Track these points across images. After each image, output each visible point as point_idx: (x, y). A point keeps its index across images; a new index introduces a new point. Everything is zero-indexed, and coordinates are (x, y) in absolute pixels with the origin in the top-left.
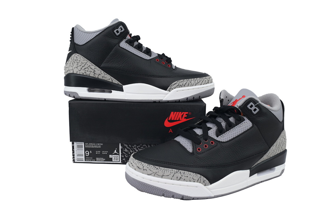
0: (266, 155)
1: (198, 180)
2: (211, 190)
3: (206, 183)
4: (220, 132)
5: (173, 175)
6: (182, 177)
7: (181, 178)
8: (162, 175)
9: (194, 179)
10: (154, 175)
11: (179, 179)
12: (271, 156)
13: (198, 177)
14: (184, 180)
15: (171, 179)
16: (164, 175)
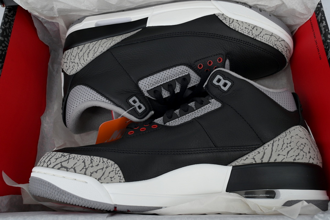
0: (116, 42)
1: (233, 21)
2: (215, 7)
3: (223, 17)
4: (185, 80)
5: (261, 33)
6: (251, 29)
7: (253, 28)
8: (272, 36)
9: (238, 23)
10: (279, 39)
11: (254, 27)
12: (104, 40)
13: (232, 24)
14: (249, 25)
15: (263, 29)
16: (270, 36)
